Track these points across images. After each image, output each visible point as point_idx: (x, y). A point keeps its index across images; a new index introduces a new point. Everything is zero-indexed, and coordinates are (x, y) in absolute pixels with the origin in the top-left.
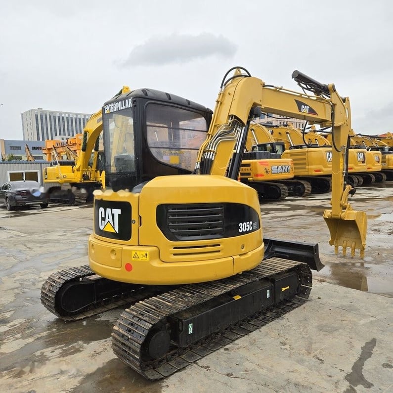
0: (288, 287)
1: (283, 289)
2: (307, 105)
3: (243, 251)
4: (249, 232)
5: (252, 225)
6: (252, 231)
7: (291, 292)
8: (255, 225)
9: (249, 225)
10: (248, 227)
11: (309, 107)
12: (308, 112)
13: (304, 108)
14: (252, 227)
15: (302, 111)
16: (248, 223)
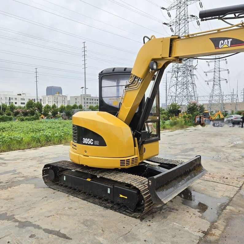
0: (126, 198)
1: (121, 196)
2: (227, 39)
3: (85, 154)
4: (90, 145)
5: (93, 142)
6: (93, 145)
7: (128, 203)
8: (97, 142)
9: (90, 141)
10: (89, 142)
11: (231, 40)
12: (229, 45)
13: (222, 43)
14: (93, 143)
15: (220, 47)
16: (89, 139)
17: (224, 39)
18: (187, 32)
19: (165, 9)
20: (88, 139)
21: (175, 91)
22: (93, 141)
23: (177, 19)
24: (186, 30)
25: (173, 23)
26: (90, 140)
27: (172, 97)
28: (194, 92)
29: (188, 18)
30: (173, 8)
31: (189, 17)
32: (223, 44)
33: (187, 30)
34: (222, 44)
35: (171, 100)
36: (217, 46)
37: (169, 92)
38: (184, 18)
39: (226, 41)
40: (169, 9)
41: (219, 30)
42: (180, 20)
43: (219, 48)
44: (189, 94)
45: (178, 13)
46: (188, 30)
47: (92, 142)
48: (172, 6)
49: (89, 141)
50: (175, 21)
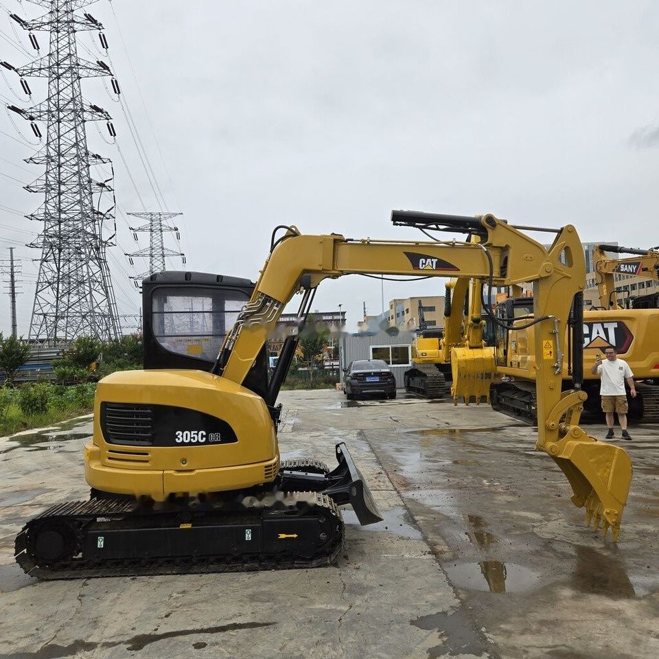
0: (295, 536)
1: (282, 536)
2: (431, 258)
3: (184, 466)
4: (198, 443)
5: (207, 436)
6: (207, 443)
7: (300, 544)
8: (215, 436)
9: (198, 436)
10: (194, 438)
11: (436, 260)
12: (434, 267)
13: (424, 262)
14: (204, 439)
15: (421, 267)
16: (196, 432)
17: (426, 257)
18: (81, 144)
19: (14, 68)
20: (193, 432)
21: (53, 300)
22: (204, 433)
23: (52, 105)
24: (79, 139)
25: (38, 114)
26: (197, 434)
27: (45, 318)
28: (110, 305)
29: (83, 110)
30: (37, 73)
31: (86, 108)
32: (425, 264)
33: (83, 141)
34: (423, 264)
35: (44, 326)
36: (416, 265)
37: (37, 302)
38: (71, 106)
39: (429, 260)
40: (25, 72)
41: (417, 243)
42: (59, 110)
43: (419, 269)
44: (97, 310)
45: (54, 91)
46: (85, 142)
47: (202, 436)
48: (35, 66)
49: (196, 436)
50: (44, 108)
